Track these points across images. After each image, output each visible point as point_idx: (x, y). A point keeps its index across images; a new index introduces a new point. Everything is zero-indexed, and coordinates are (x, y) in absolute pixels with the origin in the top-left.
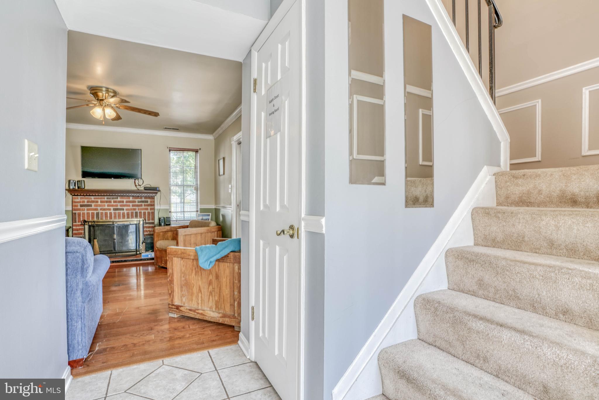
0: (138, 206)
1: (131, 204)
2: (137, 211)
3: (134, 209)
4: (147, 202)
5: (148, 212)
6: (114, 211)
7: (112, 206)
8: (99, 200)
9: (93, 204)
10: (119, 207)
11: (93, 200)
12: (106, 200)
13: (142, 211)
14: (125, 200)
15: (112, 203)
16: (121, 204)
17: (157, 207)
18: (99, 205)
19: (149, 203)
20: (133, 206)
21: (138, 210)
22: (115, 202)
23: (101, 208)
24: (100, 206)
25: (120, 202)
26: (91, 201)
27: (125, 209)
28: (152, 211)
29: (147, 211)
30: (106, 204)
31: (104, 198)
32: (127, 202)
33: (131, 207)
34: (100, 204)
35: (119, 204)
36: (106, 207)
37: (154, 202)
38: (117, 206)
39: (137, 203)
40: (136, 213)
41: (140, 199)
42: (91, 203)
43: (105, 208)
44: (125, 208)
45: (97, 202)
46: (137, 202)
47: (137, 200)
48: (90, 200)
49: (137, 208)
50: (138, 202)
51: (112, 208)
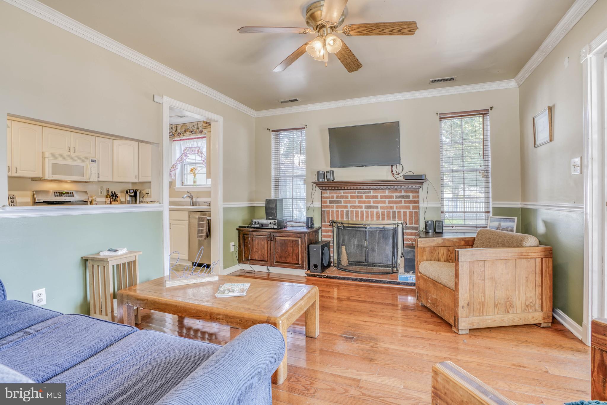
0: (396, 202)
1: (387, 200)
2: (395, 210)
3: (391, 208)
4: (408, 197)
5: (410, 212)
6: (366, 210)
7: (364, 202)
8: (349, 195)
9: (342, 200)
10: (372, 204)
11: (342, 194)
12: (356, 194)
13: (402, 211)
14: (379, 195)
15: (364, 199)
16: (375, 200)
17: (422, 205)
18: (349, 201)
19: (411, 199)
20: (390, 202)
21: (396, 209)
22: (367, 197)
23: (351, 205)
24: (350, 202)
25: (373, 197)
26: (341, 196)
27: (379, 208)
28: (416, 210)
29: (408, 211)
30: (357, 200)
31: (355, 193)
32: (381, 197)
33: (387, 205)
34: (351, 200)
35: (372, 200)
36: (357, 204)
37: (418, 197)
38: (369, 202)
39: (395, 199)
40: (394, 212)
41: (399, 193)
42: (340, 198)
43: (355, 205)
44: (379, 205)
45: (347, 197)
46: (395, 197)
47: (394, 194)
48: (340, 195)
49: (395, 205)
50: (397, 197)
51: (363, 205)
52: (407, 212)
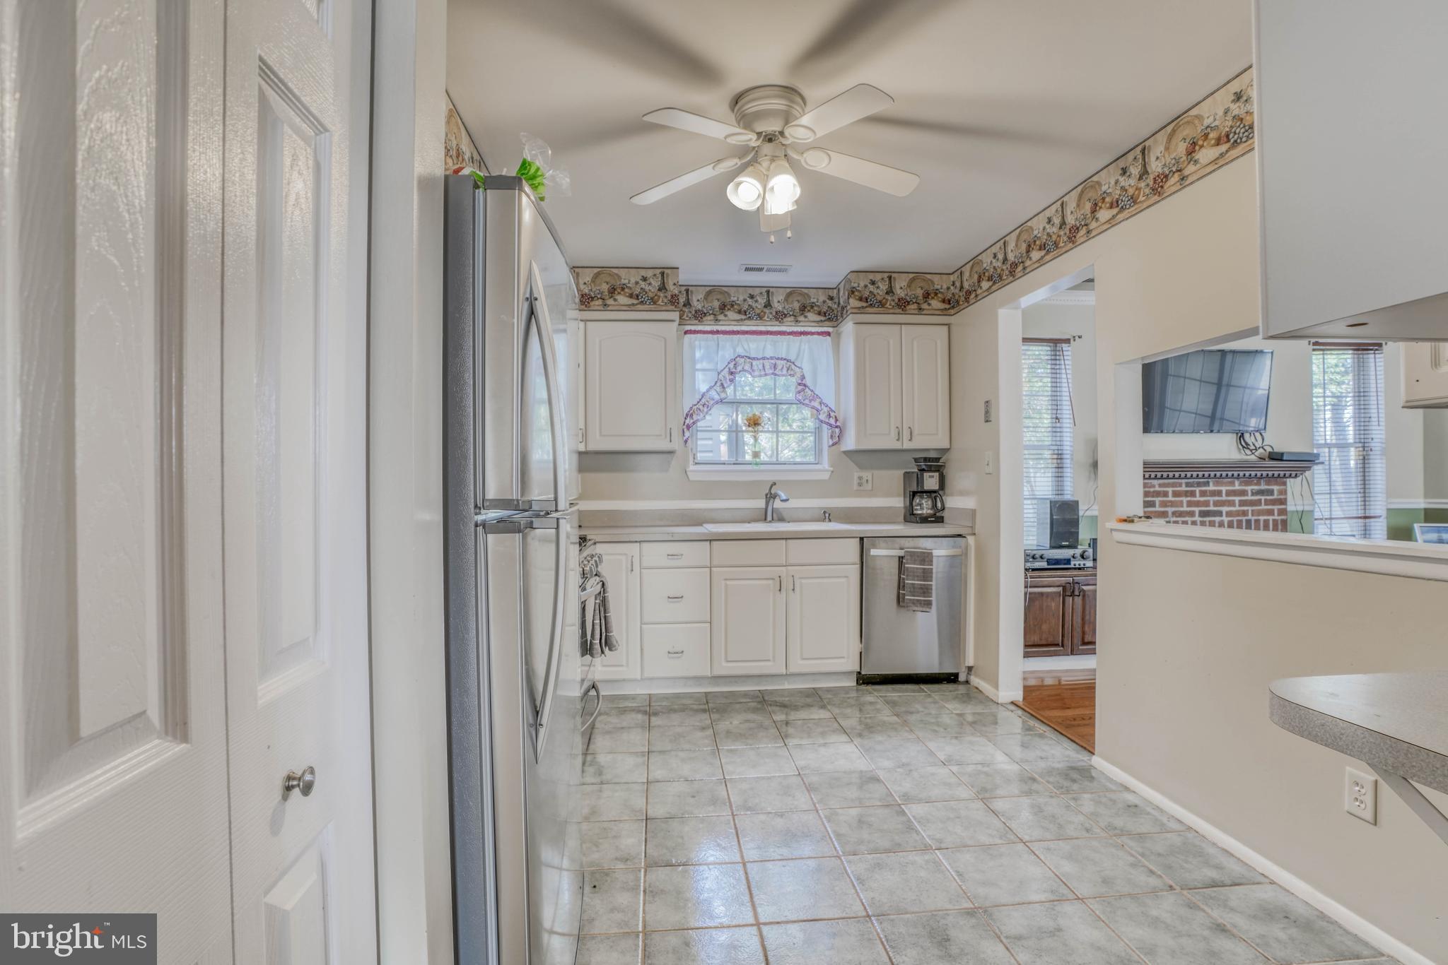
0: (1252, 503)
1: (1237, 499)
2: (1250, 517)
3: (1244, 513)
4: (1271, 492)
5: (1274, 520)
6: (1201, 519)
7: (1198, 504)
8: (1170, 490)
9: (1158, 500)
10: (1212, 508)
11: (1157, 489)
12: (1184, 488)
13: (1262, 518)
14: (1224, 489)
15: (1198, 498)
16: (1217, 498)
17: (1290, 507)
18: (1171, 501)
19: (1275, 496)
20: (1242, 503)
21: (1253, 515)
22: (1203, 494)
23: (1174, 509)
24: (1172, 504)
25: (1214, 493)
26: (1154, 492)
27: (1224, 513)
28: (1283, 517)
29: (1271, 518)
30: (1185, 499)
31: (1180, 485)
32: (1229, 493)
33: (1237, 508)
34: (1173, 499)
35: (1211, 499)
36: (1185, 508)
37: (1286, 491)
38: (1207, 504)
39: (1250, 498)
40: (1249, 522)
41: (1256, 484)
42: (1153, 497)
43: (1181, 509)
44: (1225, 509)
45: (1166, 494)
46: (1250, 493)
47: (1249, 488)
48: (1152, 490)
49: (1250, 508)
50: (1253, 494)
51: (1197, 510)
52: (1268, 520)
